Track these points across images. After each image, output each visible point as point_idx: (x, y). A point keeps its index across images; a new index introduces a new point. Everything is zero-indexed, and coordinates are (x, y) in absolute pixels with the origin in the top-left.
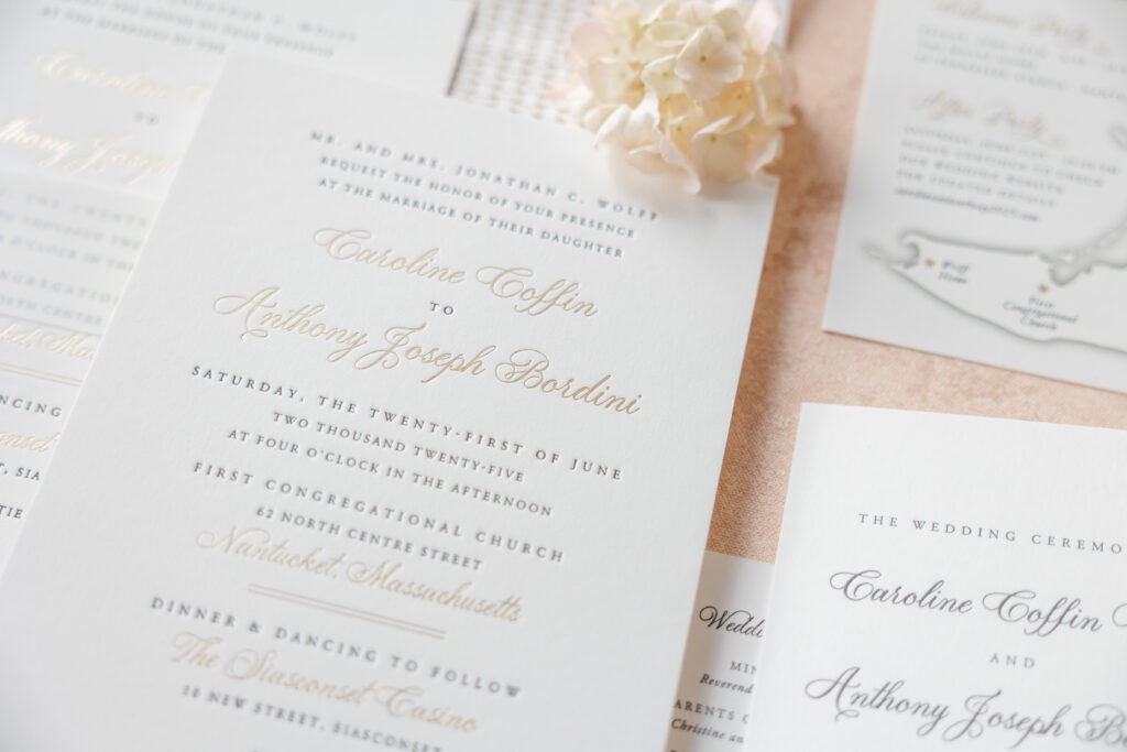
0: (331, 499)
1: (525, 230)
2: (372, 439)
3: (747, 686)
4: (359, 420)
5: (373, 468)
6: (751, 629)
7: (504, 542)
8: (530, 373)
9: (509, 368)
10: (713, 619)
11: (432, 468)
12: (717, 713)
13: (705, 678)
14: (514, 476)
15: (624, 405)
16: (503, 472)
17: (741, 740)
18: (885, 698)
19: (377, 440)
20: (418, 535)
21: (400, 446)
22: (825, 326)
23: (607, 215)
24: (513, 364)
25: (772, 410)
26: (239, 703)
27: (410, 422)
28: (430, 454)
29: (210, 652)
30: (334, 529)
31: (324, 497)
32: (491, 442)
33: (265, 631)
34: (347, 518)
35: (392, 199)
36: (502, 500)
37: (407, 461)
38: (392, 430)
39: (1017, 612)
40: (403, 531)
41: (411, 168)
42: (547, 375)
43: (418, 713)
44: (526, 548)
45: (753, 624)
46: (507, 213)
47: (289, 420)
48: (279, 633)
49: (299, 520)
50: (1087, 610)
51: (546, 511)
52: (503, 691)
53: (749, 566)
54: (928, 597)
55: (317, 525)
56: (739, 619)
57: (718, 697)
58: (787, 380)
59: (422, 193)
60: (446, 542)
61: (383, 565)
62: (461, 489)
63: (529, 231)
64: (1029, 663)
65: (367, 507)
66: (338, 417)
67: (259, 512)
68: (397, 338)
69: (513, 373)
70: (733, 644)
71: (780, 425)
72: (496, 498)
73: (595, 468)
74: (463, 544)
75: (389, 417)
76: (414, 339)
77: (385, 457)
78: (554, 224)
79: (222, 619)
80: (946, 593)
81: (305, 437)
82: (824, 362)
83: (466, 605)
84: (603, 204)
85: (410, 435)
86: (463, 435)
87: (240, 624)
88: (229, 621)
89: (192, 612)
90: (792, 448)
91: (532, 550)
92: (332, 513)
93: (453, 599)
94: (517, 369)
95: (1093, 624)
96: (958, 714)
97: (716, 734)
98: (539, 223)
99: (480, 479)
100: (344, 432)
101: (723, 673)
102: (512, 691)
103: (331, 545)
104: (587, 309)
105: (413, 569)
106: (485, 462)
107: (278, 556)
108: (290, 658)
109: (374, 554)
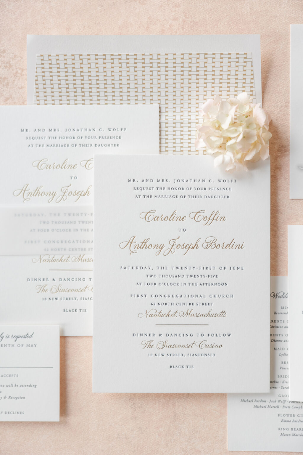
0: (169, 296)
1: (199, 197)
2: (175, 276)
3: (286, 312)
4: (169, 271)
5: (177, 284)
6: (285, 296)
7: (217, 296)
8: (212, 244)
9: (206, 244)
10: (274, 296)
11: (193, 280)
12: (280, 322)
13: (275, 313)
14: (215, 276)
15: (240, 247)
16: (212, 276)
17: (287, 327)
19: (176, 276)
20: (194, 300)
21: (183, 276)
22: (290, 198)
23: (222, 185)
24: (207, 243)
25: (279, 228)
26: (163, 355)
27: (183, 268)
28: (191, 276)
29: (151, 344)
30: (172, 304)
31: (167, 296)
32: (207, 268)
33: (164, 335)
34: (175, 300)
35: (158, 197)
36: (214, 284)
37: (186, 280)
38: (179, 272)
40: (190, 300)
41: (160, 184)
42: (217, 243)
43: (207, 346)
44: (223, 296)
45: (285, 295)
46: (192, 192)
47: (151, 276)
48: (167, 335)
49: (163, 304)
51: (226, 284)
52: (227, 335)
53: (280, 278)
55: (168, 304)
56: (281, 294)
57: (279, 317)
58: (282, 218)
59: (166, 192)
60: (202, 300)
61: (188, 311)
62: (202, 284)
63: (201, 197)
65: (179, 296)
66: (164, 272)
67: (152, 304)
68: (173, 243)
69: (208, 245)
70: (281, 302)
71: (282, 233)
72: (212, 284)
73: (236, 268)
74: (207, 300)
75: (177, 268)
76: (178, 242)
77: (180, 280)
78: (208, 193)
79: (152, 335)
81: (157, 280)
82: (292, 209)
83: (212, 316)
84: (220, 181)
85: (185, 272)
86: (199, 268)
87: (157, 335)
88: (153, 335)
89: (143, 335)
90: (287, 239)
91: (225, 296)
92: (170, 300)
93: (209, 315)
94: (208, 244)
97: (281, 327)
98: (202, 193)
99: (206, 280)
100: (167, 276)
101: (279, 310)
102: (229, 335)
103: (173, 309)
104: (223, 219)
105: (196, 310)
106: (206, 275)
107: (160, 315)
108: (172, 341)
109: (185, 308)
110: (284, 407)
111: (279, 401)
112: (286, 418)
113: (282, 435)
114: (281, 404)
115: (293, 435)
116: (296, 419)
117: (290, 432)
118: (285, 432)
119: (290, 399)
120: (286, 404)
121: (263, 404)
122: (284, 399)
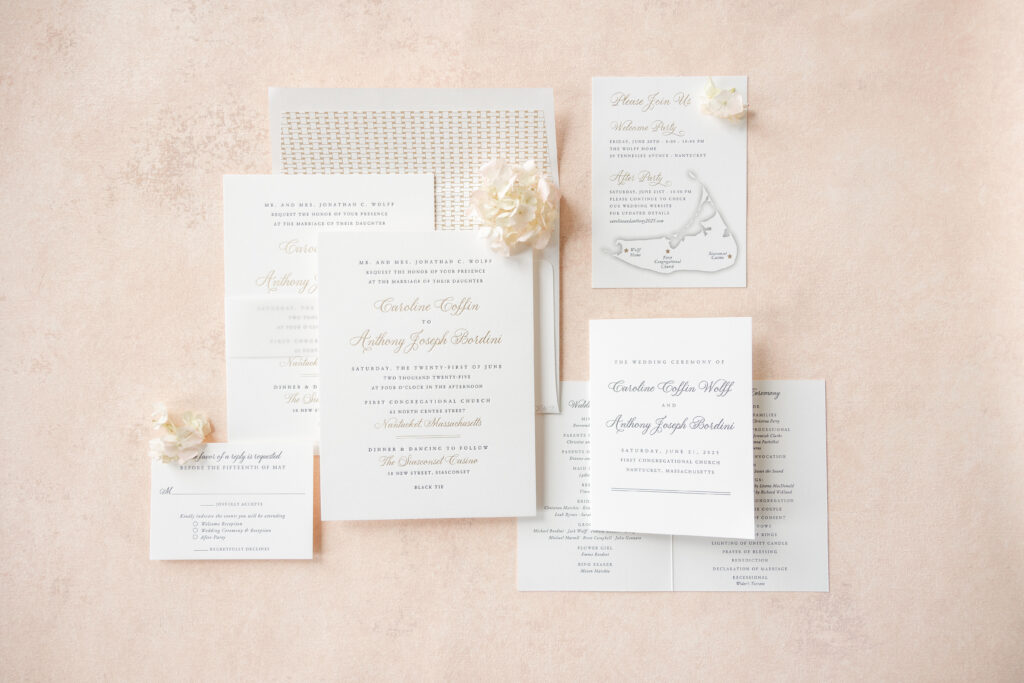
0: (412, 402)
1: (446, 281)
2: (418, 377)
4: (412, 372)
5: (422, 388)
7: (471, 401)
8: (463, 338)
10: (573, 404)
11: (441, 382)
12: (580, 435)
13: (575, 425)
14: (467, 377)
15: (497, 341)
16: (464, 377)
18: (631, 424)
19: (420, 377)
20: (443, 406)
21: (428, 377)
23: (474, 266)
24: (457, 336)
26: (406, 473)
27: (429, 368)
28: (438, 377)
29: (391, 460)
30: (416, 411)
31: (410, 402)
32: (457, 367)
33: (406, 449)
34: (419, 407)
36: (466, 387)
37: (431, 382)
38: (423, 372)
39: (669, 389)
40: (438, 406)
41: (399, 267)
42: (469, 337)
43: (459, 462)
44: (478, 401)
47: (389, 378)
48: (410, 449)
49: (404, 412)
50: (691, 385)
51: (481, 386)
52: (483, 448)
54: (640, 388)
55: (410, 412)
56: (582, 403)
59: (406, 276)
60: (452, 406)
61: (435, 420)
62: (452, 387)
63: (448, 281)
64: (674, 405)
65: (424, 402)
66: (405, 373)
67: (391, 412)
68: (415, 338)
69: (457, 340)
72: (464, 387)
73: (493, 367)
74: (458, 405)
75: (421, 368)
76: (421, 336)
77: (424, 383)
78: (456, 276)
79: (392, 449)
80: (646, 385)
81: (397, 383)
82: (594, 300)
83: (465, 425)
84: (471, 261)
85: (431, 373)
86: (447, 367)
87: (398, 449)
88: (394, 449)
89: (382, 450)
91: (480, 401)
92: (414, 406)
93: (460, 424)
94: (458, 338)
95: (693, 389)
96: (654, 425)
97: (581, 442)
98: (450, 276)
99: (457, 381)
100: (408, 378)
103: (417, 417)
104: (476, 307)
105: (445, 417)
106: (457, 375)
107: (402, 425)
108: (416, 456)
109: (431, 416)
110: (585, 537)
111: (579, 531)
112: (587, 551)
113: (583, 571)
114: (582, 535)
115: (596, 571)
116: (600, 551)
117: (592, 568)
118: (586, 568)
119: (591, 528)
120: (588, 535)
121: (560, 535)
122: (585, 528)
